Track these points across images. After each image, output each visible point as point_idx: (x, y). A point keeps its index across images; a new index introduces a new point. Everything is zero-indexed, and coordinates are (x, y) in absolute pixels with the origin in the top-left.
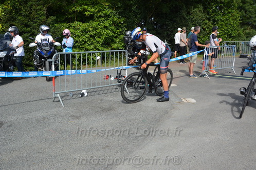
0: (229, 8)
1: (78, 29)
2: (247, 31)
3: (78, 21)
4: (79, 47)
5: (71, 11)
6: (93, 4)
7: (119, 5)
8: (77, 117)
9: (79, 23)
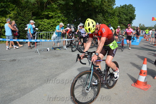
0: (113, 15)
1: (46, 22)
2: (122, 26)
3: (46, 19)
4: (46, 30)
5: (43, 14)
6: (53, 11)
7: (65, 12)
8: (45, 58)
9: (46, 20)
